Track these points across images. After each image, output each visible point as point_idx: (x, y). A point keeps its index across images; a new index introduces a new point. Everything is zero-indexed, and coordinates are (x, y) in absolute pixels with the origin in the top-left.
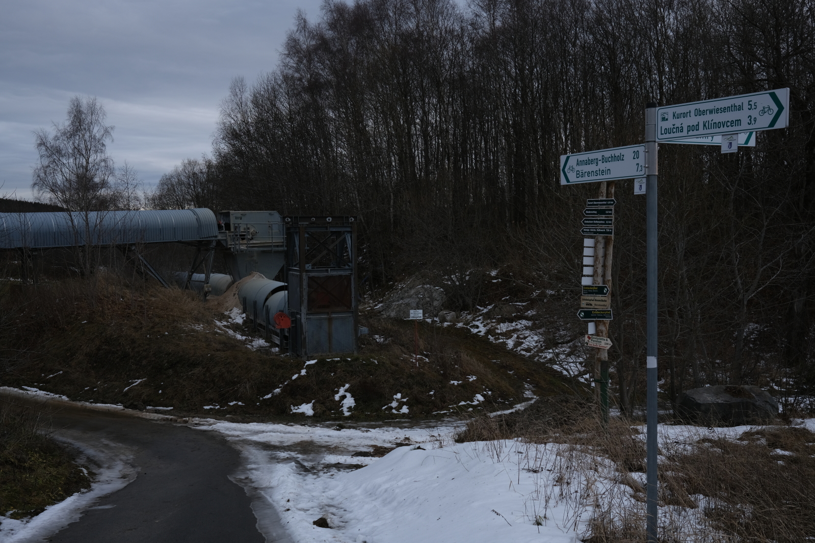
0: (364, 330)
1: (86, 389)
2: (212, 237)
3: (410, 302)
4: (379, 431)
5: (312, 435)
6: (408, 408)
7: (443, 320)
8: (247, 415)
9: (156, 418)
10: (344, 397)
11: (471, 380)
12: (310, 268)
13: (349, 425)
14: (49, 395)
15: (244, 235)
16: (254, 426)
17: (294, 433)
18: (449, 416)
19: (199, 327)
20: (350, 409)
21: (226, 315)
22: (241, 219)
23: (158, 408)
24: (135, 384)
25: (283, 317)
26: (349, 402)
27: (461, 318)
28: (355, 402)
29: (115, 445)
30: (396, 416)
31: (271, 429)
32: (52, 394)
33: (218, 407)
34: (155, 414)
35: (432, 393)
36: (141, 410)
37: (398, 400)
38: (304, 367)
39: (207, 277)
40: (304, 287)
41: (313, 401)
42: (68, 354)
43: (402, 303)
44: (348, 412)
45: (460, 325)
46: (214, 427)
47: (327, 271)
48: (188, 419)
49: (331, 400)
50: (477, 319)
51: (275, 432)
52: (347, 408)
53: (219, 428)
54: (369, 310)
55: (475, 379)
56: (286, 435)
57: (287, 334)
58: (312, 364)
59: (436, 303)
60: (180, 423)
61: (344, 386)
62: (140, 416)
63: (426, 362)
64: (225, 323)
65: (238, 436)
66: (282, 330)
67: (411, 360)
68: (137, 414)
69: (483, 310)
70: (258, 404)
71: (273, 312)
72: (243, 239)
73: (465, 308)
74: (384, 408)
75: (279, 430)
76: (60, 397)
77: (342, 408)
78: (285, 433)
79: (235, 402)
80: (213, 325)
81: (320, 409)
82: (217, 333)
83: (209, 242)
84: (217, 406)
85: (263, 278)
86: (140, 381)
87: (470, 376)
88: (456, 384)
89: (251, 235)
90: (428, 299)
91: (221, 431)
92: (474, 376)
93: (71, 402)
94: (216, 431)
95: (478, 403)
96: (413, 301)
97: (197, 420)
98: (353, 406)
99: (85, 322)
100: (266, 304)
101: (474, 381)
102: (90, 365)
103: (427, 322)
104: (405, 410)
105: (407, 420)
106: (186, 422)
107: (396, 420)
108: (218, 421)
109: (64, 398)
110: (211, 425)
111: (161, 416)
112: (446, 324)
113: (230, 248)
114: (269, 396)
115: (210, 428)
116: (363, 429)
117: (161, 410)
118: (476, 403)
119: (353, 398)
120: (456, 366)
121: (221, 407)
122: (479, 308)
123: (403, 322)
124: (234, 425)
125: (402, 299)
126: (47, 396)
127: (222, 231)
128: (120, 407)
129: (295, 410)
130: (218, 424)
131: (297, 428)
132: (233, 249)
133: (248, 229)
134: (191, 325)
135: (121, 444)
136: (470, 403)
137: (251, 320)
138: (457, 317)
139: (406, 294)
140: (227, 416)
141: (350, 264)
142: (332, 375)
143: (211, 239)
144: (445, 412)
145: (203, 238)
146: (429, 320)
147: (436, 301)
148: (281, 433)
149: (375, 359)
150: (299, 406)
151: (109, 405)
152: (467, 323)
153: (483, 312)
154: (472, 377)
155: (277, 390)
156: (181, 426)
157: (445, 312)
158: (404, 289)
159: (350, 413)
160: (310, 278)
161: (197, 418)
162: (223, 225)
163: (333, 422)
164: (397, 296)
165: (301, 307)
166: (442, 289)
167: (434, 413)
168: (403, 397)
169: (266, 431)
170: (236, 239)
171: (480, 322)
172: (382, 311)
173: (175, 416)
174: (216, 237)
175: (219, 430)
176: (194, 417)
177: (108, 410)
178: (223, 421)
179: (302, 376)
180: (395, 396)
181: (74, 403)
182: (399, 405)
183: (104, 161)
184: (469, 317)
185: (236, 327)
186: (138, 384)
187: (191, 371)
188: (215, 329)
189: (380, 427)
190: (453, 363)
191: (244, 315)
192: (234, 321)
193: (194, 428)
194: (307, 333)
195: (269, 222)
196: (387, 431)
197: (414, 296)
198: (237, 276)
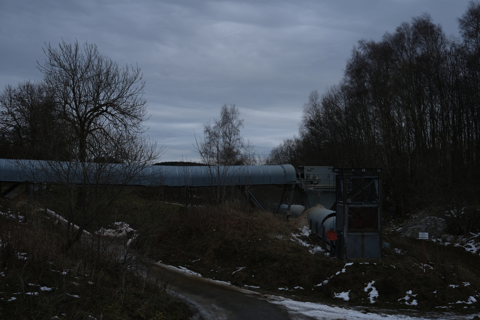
0: (387, 244)
1: (212, 270)
2: (293, 182)
3: (421, 227)
4: (394, 317)
5: (346, 315)
6: (417, 302)
7: (445, 241)
8: (305, 297)
9: (248, 293)
10: (370, 290)
11: (465, 285)
12: (350, 202)
13: (373, 310)
14: (191, 272)
15: (312, 181)
16: (308, 305)
17: (334, 312)
18: (448, 311)
19: (280, 237)
20: (374, 298)
21: (299, 230)
22: (311, 171)
23: (251, 286)
24: (239, 270)
25: (332, 233)
26: (374, 293)
27: (458, 240)
28: (379, 294)
29: (218, 309)
30: (408, 307)
31: (319, 308)
32: (193, 272)
33: (288, 289)
34: (248, 290)
35: (435, 292)
36: (241, 287)
37: (409, 295)
38: (345, 267)
39: (289, 207)
40: (346, 214)
41: (349, 291)
42: (204, 249)
43: (415, 228)
44: (373, 300)
45: (457, 245)
46: (283, 302)
47: (361, 204)
48: (267, 295)
49: (362, 291)
50: (470, 241)
51: (321, 310)
52: (373, 298)
53: (285, 304)
54: (393, 231)
55: (469, 284)
56: (328, 313)
57: (335, 244)
58: (349, 266)
59: (439, 229)
60: (262, 297)
61: (371, 282)
62: (240, 290)
63: (431, 269)
64: (298, 235)
65: (296, 311)
66: (332, 242)
67: (420, 267)
68: (238, 289)
69: (474, 235)
70: (313, 289)
71: (327, 229)
72: (312, 184)
73: (461, 233)
74: (399, 300)
75: (324, 309)
76: (197, 274)
77: (369, 297)
78: (328, 312)
79: (298, 287)
80: (289, 236)
81: (354, 296)
82: (291, 241)
83: (291, 185)
84: (286, 288)
85: (323, 208)
86: (242, 268)
87: (465, 282)
88: (454, 287)
89: (317, 181)
90: (433, 226)
91: (286, 306)
92: (468, 283)
93: (203, 278)
94: (283, 306)
95: (472, 303)
96: (423, 226)
97: (272, 297)
98: (377, 297)
99: (215, 230)
100: (324, 224)
101: (468, 286)
102: (215, 256)
103: (432, 242)
104: (414, 303)
105: (416, 311)
106: (266, 297)
107: (407, 310)
108: (286, 299)
109: (200, 275)
110: (281, 301)
111: (252, 292)
112: (446, 244)
113: (304, 189)
114: (320, 285)
115: (279, 303)
116: (383, 314)
117: (252, 288)
118: (470, 303)
119: (377, 291)
120: (454, 274)
121: (289, 289)
122: (472, 233)
123: (415, 240)
124: (295, 303)
125: (415, 225)
126: (191, 273)
127: (299, 178)
128: (229, 284)
129: (337, 296)
130: (285, 301)
131: (337, 309)
132: (305, 190)
133: (315, 177)
134: (275, 235)
135: (222, 309)
136: (465, 303)
137: (314, 234)
138: (455, 239)
139: (418, 222)
140: (292, 296)
141: (377, 200)
142: (363, 273)
143: (292, 183)
144: (446, 307)
145: (287, 182)
146: (434, 240)
147: (440, 228)
148: (325, 311)
149: (394, 265)
150: (340, 293)
151: (223, 282)
152: (462, 244)
153: (475, 236)
154: (467, 283)
155: (326, 281)
156: (262, 300)
157: (446, 236)
158: (417, 219)
159: (375, 301)
160: (350, 208)
161: (273, 296)
162: (300, 175)
163: (362, 307)
164: (412, 223)
165: (343, 227)
166: (444, 220)
167: (437, 307)
168: (413, 293)
169: (316, 309)
170: (307, 183)
171: (473, 243)
172: (402, 232)
173: (260, 292)
174: (295, 182)
175: (285, 305)
176: (271, 294)
177: (222, 285)
178: (289, 299)
179: (343, 273)
180: (407, 292)
181: (204, 278)
182: (410, 299)
183: (239, 139)
184: (464, 240)
185: (304, 238)
186: (241, 270)
187: (272, 264)
188: (290, 238)
189: (395, 313)
190: (451, 271)
191: (310, 231)
192: (304, 234)
193: (270, 302)
194: (347, 244)
195: (328, 173)
196: (400, 317)
197: (424, 224)
198: (308, 206)
